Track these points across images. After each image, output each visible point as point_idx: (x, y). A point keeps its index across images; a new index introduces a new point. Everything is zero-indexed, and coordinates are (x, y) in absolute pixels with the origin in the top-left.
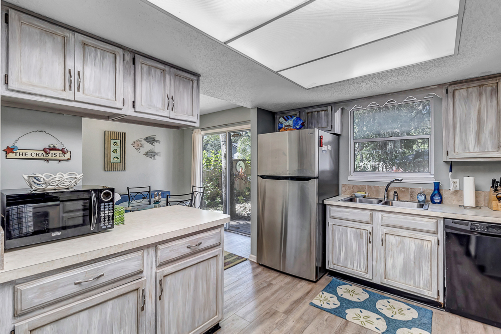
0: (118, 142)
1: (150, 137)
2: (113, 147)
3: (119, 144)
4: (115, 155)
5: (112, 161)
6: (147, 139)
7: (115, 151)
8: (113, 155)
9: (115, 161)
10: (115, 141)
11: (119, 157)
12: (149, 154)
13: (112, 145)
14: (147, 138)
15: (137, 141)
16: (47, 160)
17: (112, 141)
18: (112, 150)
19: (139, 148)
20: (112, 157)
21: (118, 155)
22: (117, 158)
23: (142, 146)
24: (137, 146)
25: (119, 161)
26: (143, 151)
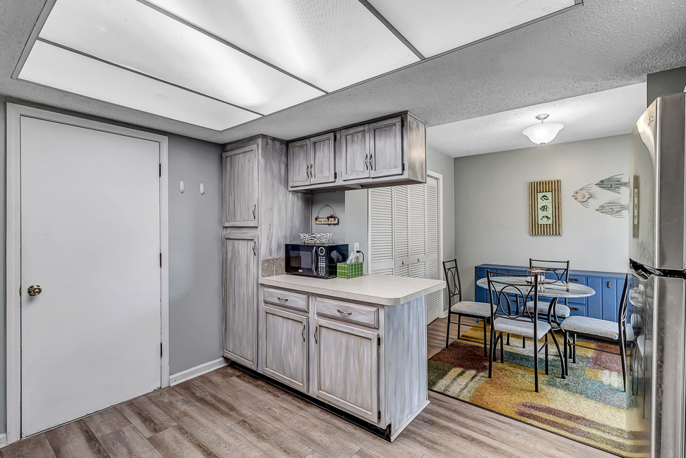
0: (549, 195)
1: (609, 180)
2: (541, 203)
3: (550, 198)
4: (545, 213)
5: (540, 222)
6: (602, 184)
7: (544, 208)
8: (541, 214)
9: (545, 221)
10: (544, 194)
11: (550, 216)
12: (607, 209)
13: (539, 200)
14: (602, 182)
15: (582, 189)
16: (329, 224)
17: (540, 195)
18: (539, 207)
19: (585, 199)
20: (540, 217)
21: (549, 213)
22: (547, 217)
23: (591, 196)
24: (584, 197)
25: (550, 222)
26: (594, 204)
